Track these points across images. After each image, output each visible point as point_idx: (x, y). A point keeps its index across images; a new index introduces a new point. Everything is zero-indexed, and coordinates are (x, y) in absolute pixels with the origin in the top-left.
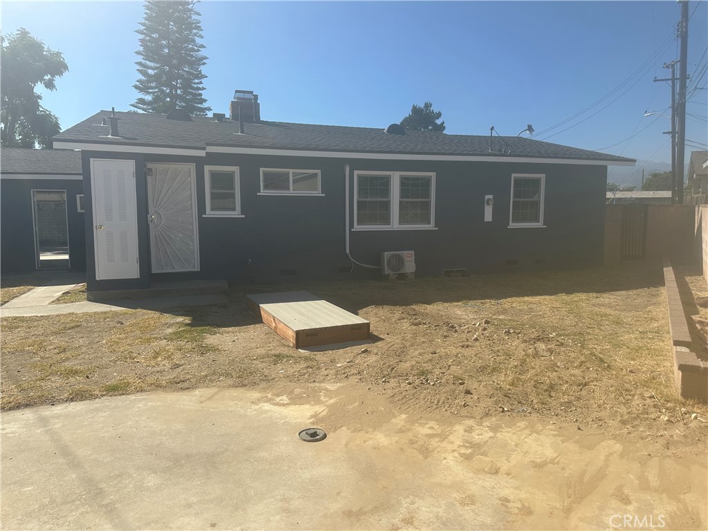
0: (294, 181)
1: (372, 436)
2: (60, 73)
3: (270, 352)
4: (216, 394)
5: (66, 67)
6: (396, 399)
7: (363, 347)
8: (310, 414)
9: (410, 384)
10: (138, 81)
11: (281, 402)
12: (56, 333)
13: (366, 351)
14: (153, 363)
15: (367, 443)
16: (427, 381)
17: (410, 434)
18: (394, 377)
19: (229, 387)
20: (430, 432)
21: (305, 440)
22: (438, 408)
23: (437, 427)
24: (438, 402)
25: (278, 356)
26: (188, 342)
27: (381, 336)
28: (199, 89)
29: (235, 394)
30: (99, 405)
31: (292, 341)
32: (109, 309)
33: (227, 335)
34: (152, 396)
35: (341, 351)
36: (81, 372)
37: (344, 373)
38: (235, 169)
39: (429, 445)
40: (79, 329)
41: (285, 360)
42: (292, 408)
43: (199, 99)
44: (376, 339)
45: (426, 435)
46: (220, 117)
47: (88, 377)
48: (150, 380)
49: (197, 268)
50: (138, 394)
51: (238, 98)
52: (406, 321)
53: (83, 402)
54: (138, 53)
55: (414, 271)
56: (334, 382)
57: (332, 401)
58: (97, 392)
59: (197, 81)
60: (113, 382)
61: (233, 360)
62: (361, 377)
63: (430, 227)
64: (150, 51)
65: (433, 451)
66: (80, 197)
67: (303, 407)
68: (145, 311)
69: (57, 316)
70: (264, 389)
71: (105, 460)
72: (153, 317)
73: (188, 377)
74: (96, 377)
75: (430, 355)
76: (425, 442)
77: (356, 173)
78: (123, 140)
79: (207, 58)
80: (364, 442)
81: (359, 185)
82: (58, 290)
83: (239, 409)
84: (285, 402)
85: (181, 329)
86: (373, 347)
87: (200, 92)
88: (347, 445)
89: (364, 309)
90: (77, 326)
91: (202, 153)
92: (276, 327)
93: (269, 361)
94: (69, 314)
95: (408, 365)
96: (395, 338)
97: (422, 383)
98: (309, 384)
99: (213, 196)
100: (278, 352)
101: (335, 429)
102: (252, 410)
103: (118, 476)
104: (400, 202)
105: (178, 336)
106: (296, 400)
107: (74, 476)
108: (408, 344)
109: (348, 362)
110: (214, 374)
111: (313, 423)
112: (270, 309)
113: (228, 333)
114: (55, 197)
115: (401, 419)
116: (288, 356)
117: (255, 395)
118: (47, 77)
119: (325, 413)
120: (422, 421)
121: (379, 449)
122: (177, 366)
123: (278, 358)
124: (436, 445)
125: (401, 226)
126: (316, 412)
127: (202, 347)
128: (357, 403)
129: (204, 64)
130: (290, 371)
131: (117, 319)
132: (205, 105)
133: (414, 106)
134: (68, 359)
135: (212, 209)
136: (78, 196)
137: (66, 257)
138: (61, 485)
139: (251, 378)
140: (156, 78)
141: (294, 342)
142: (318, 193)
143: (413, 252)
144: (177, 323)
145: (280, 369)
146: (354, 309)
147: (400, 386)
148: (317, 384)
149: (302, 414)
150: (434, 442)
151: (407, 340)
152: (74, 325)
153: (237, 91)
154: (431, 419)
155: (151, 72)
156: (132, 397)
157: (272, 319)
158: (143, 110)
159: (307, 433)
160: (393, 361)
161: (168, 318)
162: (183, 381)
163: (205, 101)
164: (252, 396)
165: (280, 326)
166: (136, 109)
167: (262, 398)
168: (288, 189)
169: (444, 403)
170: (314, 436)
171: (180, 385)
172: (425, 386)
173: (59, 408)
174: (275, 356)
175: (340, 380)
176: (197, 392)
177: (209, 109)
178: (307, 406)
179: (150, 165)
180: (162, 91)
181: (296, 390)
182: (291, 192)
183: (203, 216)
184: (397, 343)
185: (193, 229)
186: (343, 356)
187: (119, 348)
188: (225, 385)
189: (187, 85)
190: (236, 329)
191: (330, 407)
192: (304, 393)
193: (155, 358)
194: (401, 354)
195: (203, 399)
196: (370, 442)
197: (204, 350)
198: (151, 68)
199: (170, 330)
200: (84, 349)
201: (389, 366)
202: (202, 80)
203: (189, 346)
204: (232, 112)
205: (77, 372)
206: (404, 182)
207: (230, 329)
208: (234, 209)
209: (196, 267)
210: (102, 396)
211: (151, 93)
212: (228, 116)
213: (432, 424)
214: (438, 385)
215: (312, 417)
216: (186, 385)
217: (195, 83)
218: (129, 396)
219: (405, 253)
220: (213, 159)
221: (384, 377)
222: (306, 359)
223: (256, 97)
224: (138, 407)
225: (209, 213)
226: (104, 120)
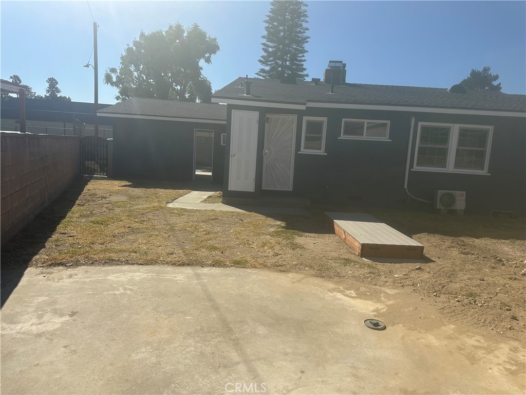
0: (368, 128)
1: (424, 336)
2: (214, 52)
3: (341, 256)
4: (303, 279)
5: (218, 48)
6: (446, 311)
7: (418, 265)
8: (373, 309)
9: (458, 301)
10: (261, 57)
11: (350, 295)
12: (204, 222)
13: (419, 269)
14: (262, 250)
15: (421, 341)
16: (475, 302)
17: (458, 342)
18: (444, 294)
19: (312, 275)
20: (476, 344)
21: (369, 327)
22: (484, 326)
23: (483, 341)
24: (485, 321)
25: (347, 260)
26: (284, 239)
27: (433, 259)
28: (301, 61)
29: (316, 282)
30: (229, 272)
31: (358, 251)
32: (235, 210)
33: (310, 238)
34: (261, 272)
35: (398, 265)
36: (219, 249)
37: (400, 283)
38: (324, 119)
39: (475, 354)
40: (217, 221)
41: (352, 264)
42: (358, 301)
43: (301, 68)
44: (428, 260)
45: (473, 346)
46: (316, 81)
47: (222, 252)
48: (261, 261)
49: (291, 189)
50: (253, 269)
51: (331, 67)
52: (455, 249)
53: (219, 268)
54: (263, 37)
55: (464, 209)
56: (392, 288)
57: (391, 302)
58: (228, 263)
59: (301, 55)
60: (238, 258)
61: (314, 257)
62: (415, 288)
63: (484, 172)
64: (272, 35)
65: (479, 360)
66: (223, 135)
67: (366, 302)
68: (256, 214)
69: (205, 210)
70: (337, 283)
71: (233, 310)
72: (261, 219)
73: (284, 263)
74: (227, 253)
75: (479, 281)
76: (472, 352)
77: (420, 124)
78: (253, 98)
79: (309, 38)
80: (418, 339)
81: (422, 134)
82: (205, 195)
83: (319, 293)
84: (353, 295)
85: (279, 230)
86: (426, 267)
87: (302, 63)
88: (403, 338)
89: (418, 235)
90: (216, 219)
91: (303, 107)
92: (345, 239)
93: (341, 263)
94: (212, 210)
95: (458, 286)
96: (445, 262)
97: (470, 303)
98: (372, 286)
99: (307, 139)
100: (347, 257)
101: (393, 324)
102: (329, 296)
103: (241, 322)
104: (458, 150)
105: (276, 234)
106: (361, 296)
107: (214, 316)
108: (457, 269)
109: (404, 275)
110: (302, 264)
111: (376, 316)
112: (342, 225)
113: (310, 237)
114: (206, 135)
115: (450, 328)
116: (354, 262)
117: (331, 285)
118: (207, 55)
119: (385, 310)
120: (469, 334)
121: (430, 348)
122: (278, 255)
123: (347, 262)
124: (482, 356)
125: (456, 170)
126: (377, 308)
127: (293, 244)
128: (411, 308)
129: (307, 42)
130: (357, 274)
131: (239, 217)
132: (305, 73)
133: (472, 70)
134: (211, 239)
135: (305, 148)
136: (222, 134)
137: (210, 174)
138: (207, 320)
139: (327, 272)
140: (273, 54)
141: (360, 252)
142: (386, 139)
143: (464, 193)
144: (277, 225)
145: (349, 270)
146: (409, 233)
147: (449, 302)
148: (378, 287)
149: (367, 308)
150: (480, 353)
151: (456, 265)
152: (213, 218)
153: (330, 62)
154: (478, 334)
155: (270, 50)
156: (249, 271)
157: (343, 232)
158: (263, 77)
159: (370, 322)
160: (444, 281)
161: (271, 221)
162: (281, 266)
163: (305, 69)
164: (329, 286)
165: (349, 238)
166: (259, 76)
167: (336, 288)
168: (362, 135)
169: (490, 323)
170: (375, 326)
171: (280, 268)
172: (473, 306)
173: (206, 269)
174: (345, 259)
175: (397, 288)
176: (290, 275)
177: (307, 75)
178: (370, 302)
179: (268, 116)
180: (276, 63)
181: (361, 288)
182: (365, 137)
183: (299, 152)
184: (448, 267)
185: (291, 161)
186: (400, 270)
187: (241, 236)
188: (309, 274)
189: (294, 58)
190: (316, 235)
191: (389, 306)
192: (368, 292)
193: (263, 247)
194: (452, 275)
195: (294, 281)
196: (423, 341)
197: (295, 247)
198: (271, 47)
199: (272, 230)
200: (220, 234)
201: (440, 284)
202: (305, 54)
203: (284, 242)
204: (325, 77)
205: (215, 248)
206: (463, 134)
207: (312, 235)
208: (320, 149)
209: (290, 187)
210: (231, 266)
211: (269, 64)
212: (322, 80)
213: (478, 338)
214: (485, 307)
215: (374, 311)
216: (282, 269)
217: (299, 57)
218: (247, 270)
219: (457, 193)
220: (311, 111)
221: (435, 292)
222: (369, 266)
223: (344, 65)
224: (253, 278)
225: (303, 151)
226: (241, 84)
